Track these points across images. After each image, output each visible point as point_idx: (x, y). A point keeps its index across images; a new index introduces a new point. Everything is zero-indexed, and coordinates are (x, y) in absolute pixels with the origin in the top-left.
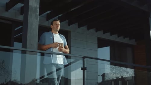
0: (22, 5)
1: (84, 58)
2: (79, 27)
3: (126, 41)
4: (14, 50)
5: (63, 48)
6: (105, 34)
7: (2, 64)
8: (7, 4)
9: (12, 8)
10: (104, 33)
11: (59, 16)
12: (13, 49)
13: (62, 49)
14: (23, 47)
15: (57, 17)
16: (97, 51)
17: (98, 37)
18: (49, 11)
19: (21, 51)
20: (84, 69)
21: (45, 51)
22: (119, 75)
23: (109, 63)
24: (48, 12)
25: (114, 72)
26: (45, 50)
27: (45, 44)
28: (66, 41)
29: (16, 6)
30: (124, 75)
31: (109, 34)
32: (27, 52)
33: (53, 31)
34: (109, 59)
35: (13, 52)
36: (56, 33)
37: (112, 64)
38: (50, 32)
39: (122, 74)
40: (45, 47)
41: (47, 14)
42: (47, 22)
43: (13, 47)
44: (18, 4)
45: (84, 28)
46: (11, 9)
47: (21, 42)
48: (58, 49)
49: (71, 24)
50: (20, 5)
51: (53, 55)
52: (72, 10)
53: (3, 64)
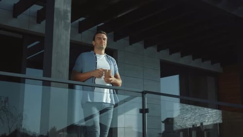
0: (39, 8)
1: (144, 93)
2: (131, 44)
3: (206, 66)
4: (26, 80)
5: (111, 77)
6: (173, 55)
7: (5, 103)
8: (15, 5)
9: (24, 13)
10: (171, 54)
11: (99, 25)
12: (25, 78)
13: (110, 79)
14: (44, 76)
15: (96, 26)
16: (160, 81)
17: (161, 60)
18: (82, 17)
19: (41, 82)
20: (143, 111)
21: (84, 82)
22: (197, 121)
23: (178, 100)
24: (81, 19)
25: (188, 116)
26: (84, 80)
27: (83, 72)
28: (116, 66)
29: (29, 9)
30: (205, 122)
31: (178, 55)
32: (52, 83)
33: (96, 50)
34: (178, 94)
35: (24, 82)
36: (101, 54)
37: (182, 102)
38: (92, 52)
39: (202, 119)
40: (82, 76)
41: (80, 22)
42: (80, 35)
43: (25, 74)
44: (33, 6)
45: (139, 45)
46: (21, 14)
47: (42, 69)
48: (103, 79)
49: (119, 39)
50: (36, 8)
51: (96, 88)
52: (119, 16)
53: (7, 104)
